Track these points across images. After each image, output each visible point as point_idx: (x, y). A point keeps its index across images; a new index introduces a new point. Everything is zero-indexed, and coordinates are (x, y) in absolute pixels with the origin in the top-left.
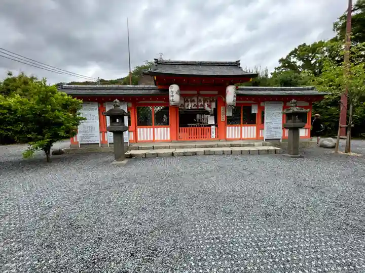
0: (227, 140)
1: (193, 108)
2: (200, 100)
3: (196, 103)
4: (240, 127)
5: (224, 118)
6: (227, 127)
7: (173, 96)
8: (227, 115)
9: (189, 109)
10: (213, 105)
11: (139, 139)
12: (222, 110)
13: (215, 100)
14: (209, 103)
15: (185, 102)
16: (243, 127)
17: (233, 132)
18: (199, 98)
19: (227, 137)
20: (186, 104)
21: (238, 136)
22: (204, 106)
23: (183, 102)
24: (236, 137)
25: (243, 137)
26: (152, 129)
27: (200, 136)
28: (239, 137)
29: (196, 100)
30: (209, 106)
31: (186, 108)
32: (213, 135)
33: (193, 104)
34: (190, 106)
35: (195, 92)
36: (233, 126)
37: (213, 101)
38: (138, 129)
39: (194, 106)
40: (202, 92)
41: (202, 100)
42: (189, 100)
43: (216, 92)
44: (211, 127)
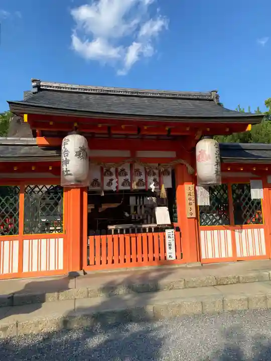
1: (121, 188)
2: (138, 170)
3: (128, 177)
4: (229, 232)
5: (194, 211)
6: (202, 233)
8: (200, 203)
9: (111, 191)
10: (167, 182)
12: (187, 192)
13: (170, 170)
14: (157, 177)
15: (103, 175)
16: (237, 232)
18: (137, 166)
19: (203, 256)
20: (107, 179)
21: (226, 252)
22: (146, 184)
23: (97, 175)
24: (224, 256)
25: (239, 255)
26: (16, 243)
27: (139, 256)
28: (230, 254)
29: (128, 171)
30: (158, 184)
31: (106, 188)
32: (171, 253)
33: (122, 179)
34: (116, 184)
35: (126, 154)
36: (213, 229)
37: (165, 173)
39: (123, 185)
40: (141, 154)
41: (142, 169)
42: (113, 170)
43: (171, 154)
44: (165, 231)
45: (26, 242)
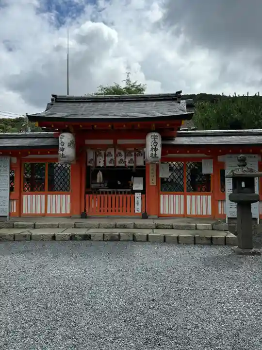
0: (160, 216)
1: (109, 165)
2: (119, 153)
3: (113, 157)
4: (182, 196)
5: (155, 181)
6: (162, 196)
7: (63, 149)
8: (161, 176)
9: (100, 167)
11: (24, 212)
12: (151, 168)
15: (97, 156)
16: (188, 197)
17: (170, 203)
18: (118, 150)
19: (162, 212)
21: (179, 211)
22: (125, 162)
24: (177, 213)
25: (188, 213)
26: (44, 196)
28: (182, 213)
32: (138, 208)
33: (108, 159)
34: (102, 162)
37: (139, 154)
38: (24, 197)
40: (120, 142)
41: (122, 153)
44: (134, 194)
45: (49, 196)
